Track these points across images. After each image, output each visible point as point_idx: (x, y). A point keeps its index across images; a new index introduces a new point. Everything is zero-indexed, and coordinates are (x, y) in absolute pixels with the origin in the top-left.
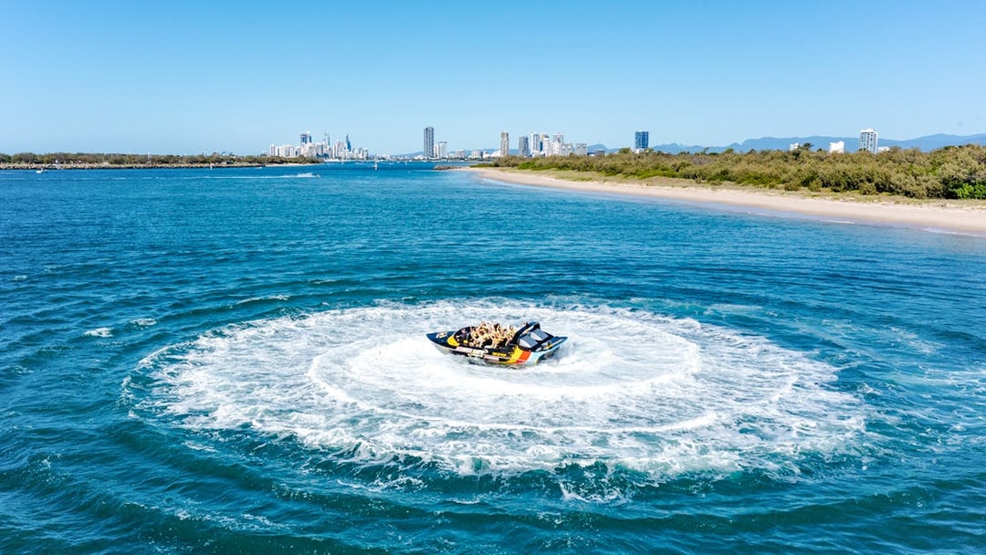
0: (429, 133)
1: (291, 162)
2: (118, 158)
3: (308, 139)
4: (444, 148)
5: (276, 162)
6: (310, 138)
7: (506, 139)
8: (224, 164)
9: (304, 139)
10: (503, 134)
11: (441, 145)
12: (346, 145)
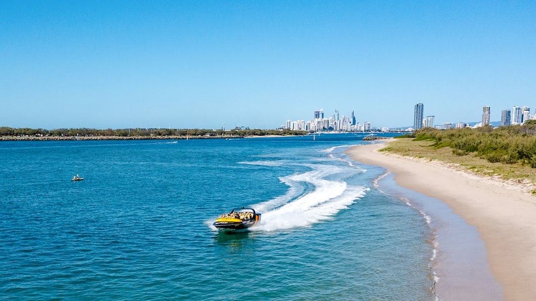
0: (419, 108)
1: (272, 134)
2: (123, 132)
3: (321, 115)
4: (432, 121)
5: (256, 135)
6: (323, 114)
7: (487, 112)
8: (208, 136)
9: (317, 115)
10: (484, 109)
11: (429, 118)
12: (352, 120)
